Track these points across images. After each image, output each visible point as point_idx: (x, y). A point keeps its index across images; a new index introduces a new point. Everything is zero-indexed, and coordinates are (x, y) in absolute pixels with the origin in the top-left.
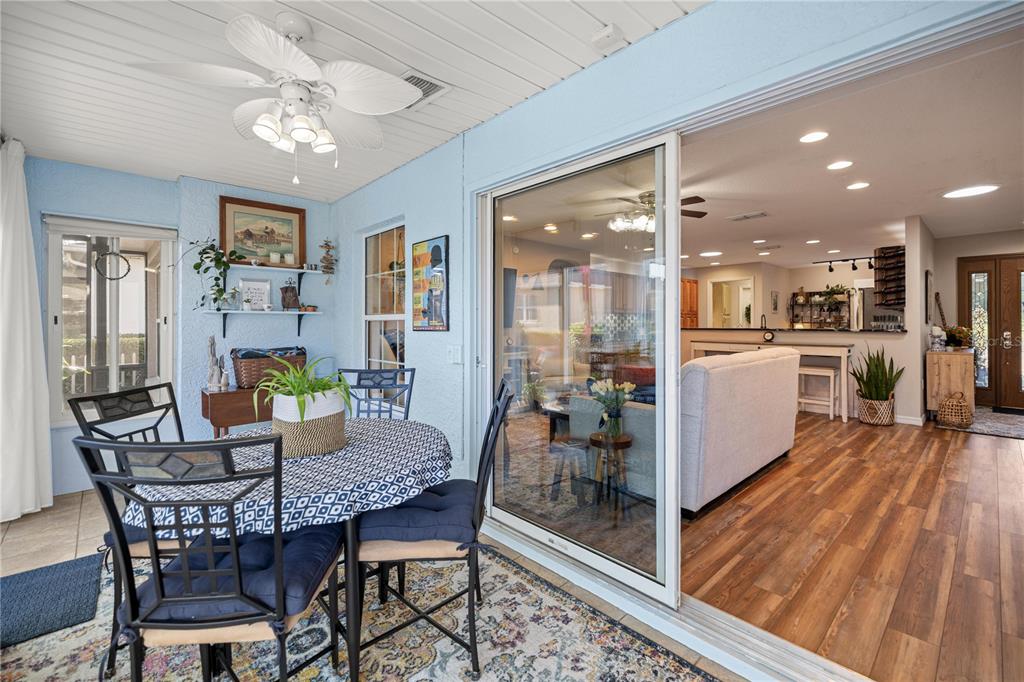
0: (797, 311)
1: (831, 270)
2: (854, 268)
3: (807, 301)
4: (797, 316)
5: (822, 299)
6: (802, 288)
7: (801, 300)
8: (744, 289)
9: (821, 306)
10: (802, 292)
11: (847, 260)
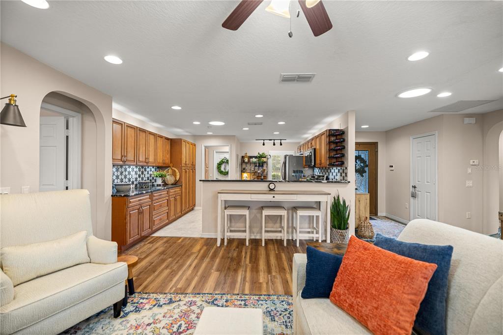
0: (244, 166)
1: (264, 144)
2: (274, 144)
3: (249, 161)
4: (244, 169)
5: (256, 160)
6: (246, 153)
7: (246, 160)
8: (216, 152)
9: (255, 163)
10: (246, 156)
11: (271, 140)
